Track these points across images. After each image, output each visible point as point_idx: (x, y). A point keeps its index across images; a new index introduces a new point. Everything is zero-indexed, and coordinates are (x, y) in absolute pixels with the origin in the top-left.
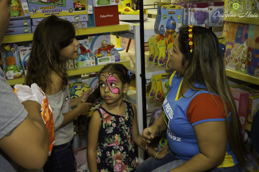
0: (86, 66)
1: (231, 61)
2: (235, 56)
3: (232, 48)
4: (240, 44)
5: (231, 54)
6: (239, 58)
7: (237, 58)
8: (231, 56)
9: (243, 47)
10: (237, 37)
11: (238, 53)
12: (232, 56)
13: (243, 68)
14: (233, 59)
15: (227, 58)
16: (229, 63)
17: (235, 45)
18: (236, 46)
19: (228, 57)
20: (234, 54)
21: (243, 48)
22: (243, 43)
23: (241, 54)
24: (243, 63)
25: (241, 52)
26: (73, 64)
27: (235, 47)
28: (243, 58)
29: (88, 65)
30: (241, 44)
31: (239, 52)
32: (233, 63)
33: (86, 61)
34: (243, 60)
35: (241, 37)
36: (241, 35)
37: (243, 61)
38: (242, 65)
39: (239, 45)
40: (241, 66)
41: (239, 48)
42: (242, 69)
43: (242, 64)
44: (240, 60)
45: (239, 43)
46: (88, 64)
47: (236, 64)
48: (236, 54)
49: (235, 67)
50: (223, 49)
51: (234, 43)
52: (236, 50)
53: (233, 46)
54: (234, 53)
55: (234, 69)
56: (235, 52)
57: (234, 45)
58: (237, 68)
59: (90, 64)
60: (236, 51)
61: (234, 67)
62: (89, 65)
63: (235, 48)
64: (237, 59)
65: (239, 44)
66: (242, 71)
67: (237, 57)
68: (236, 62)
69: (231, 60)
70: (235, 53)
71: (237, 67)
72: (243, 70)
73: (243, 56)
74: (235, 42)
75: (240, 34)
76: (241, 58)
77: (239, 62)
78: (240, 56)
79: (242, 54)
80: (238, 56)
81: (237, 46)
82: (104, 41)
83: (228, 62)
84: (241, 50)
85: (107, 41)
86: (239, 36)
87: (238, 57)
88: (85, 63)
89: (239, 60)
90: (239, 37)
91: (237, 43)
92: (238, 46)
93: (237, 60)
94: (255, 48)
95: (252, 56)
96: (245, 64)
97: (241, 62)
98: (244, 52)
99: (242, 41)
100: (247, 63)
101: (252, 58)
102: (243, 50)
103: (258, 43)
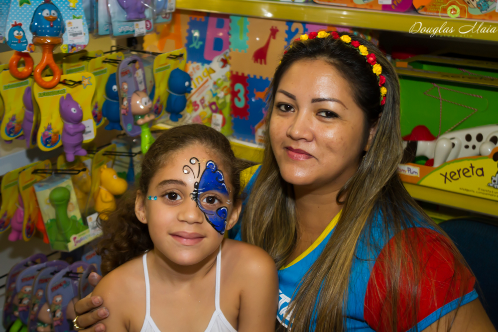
4: (203, 65)
6: (203, 100)
9: (210, 71)
10: (191, 46)
11: (199, 86)
13: (217, 125)
17: (187, 67)
21: (213, 75)
22: (209, 62)
23: (208, 89)
24: (215, 111)
25: (206, 85)
28: (214, 100)
30: (206, 65)
31: (201, 83)
34: (214, 103)
35: (202, 47)
36: (201, 43)
37: (214, 107)
38: (211, 116)
39: (198, 66)
41: (199, 73)
43: (214, 114)
44: (207, 103)
45: (198, 62)
47: (195, 114)
64: (195, 101)
65: (199, 64)
67: (197, 96)
68: (195, 109)
73: (215, 95)
75: (200, 40)
76: (208, 99)
77: (204, 108)
78: (204, 94)
79: (211, 90)
80: (200, 94)
84: (205, 79)
86: (197, 45)
89: (202, 103)
90: (197, 47)
91: (192, 63)
92: (195, 69)
93: (198, 105)
94: (255, 76)
95: (245, 96)
96: (221, 113)
97: (208, 111)
98: (215, 83)
99: (206, 57)
100: (227, 111)
101: (246, 99)
102: (211, 78)
103: (261, 63)
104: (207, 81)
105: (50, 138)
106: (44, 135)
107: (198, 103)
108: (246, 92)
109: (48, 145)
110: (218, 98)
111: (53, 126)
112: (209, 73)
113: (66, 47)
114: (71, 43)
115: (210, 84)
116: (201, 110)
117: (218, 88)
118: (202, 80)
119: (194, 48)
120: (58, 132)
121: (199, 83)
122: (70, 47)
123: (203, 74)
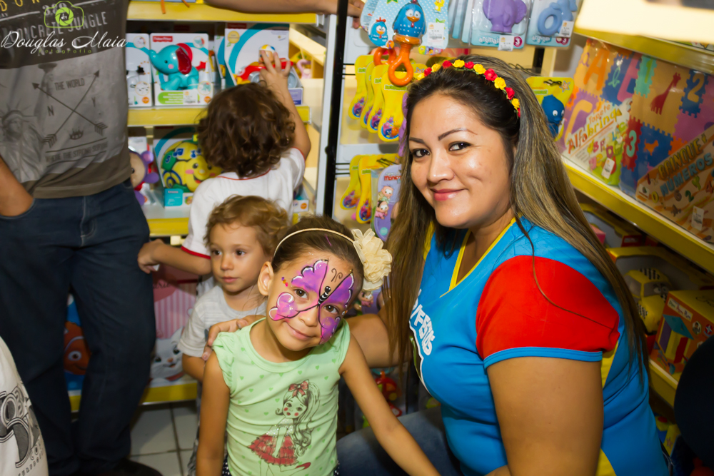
0: (187, 104)
1: (582, 143)
2: (594, 134)
3: (592, 111)
4: (613, 105)
5: (586, 126)
6: (603, 141)
7: (598, 139)
8: (584, 130)
9: (618, 113)
10: (609, 84)
11: (604, 126)
12: (586, 132)
13: (607, 171)
14: (588, 138)
15: (575, 134)
16: (577, 149)
17: (600, 104)
18: (602, 108)
19: (578, 132)
20: (594, 128)
21: (619, 118)
22: (619, 103)
23: (611, 131)
24: (609, 156)
25: (610, 127)
26: (149, 96)
27: (598, 110)
28: (612, 144)
29: (192, 102)
30: (616, 105)
31: (607, 124)
32: (586, 151)
33: (187, 93)
34: (611, 148)
35: (619, 86)
36: (618, 82)
37: (610, 151)
38: (605, 160)
39: (609, 106)
40: (603, 163)
41: (607, 114)
42: (604, 171)
43: (608, 159)
44: (605, 146)
45: (610, 101)
46: (192, 99)
47: (593, 155)
48: (598, 129)
49: (590, 162)
50: (555, 113)
51: (600, 99)
52: (600, 118)
53: (594, 107)
54: (592, 126)
55: (587, 166)
56: (595, 123)
57: (597, 104)
58: (595, 166)
59: (199, 102)
60: (598, 120)
61: (587, 162)
62: (196, 103)
63: (599, 112)
64: (597, 143)
65: (611, 104)
66: (603, 178)
67: (600, 137)
68: (595, 151)
69: (583, 141)
70: (596, 126)
71: (593, 163)
72: (607, 175)
73: (614, 139)
74: (601, 96)
75: (618, 79)
76: (608, 142)
77: (602, 150)
78: (606, 135)
79: (613, 133)
80: (602, 135)
81: (605, 107)
82: (266, 45)
83: (575, 145)
84: (611, 120)
85: (273, 48)
86: (614, 83)
87: (601, 139)
88: (184, 96)
89: (602, 145)
90: (614, 86)
91: (606, 101)
92: (607, 108)
93: (598, 147)
94: (649, 125)
95: (636, 145)
96: (614, 160)
97: (604, 153)
98: (618, 127)
99: (619, 98)
100: (619, 158)
101: (636, 149)
102: (616, 121)
103: (657, 112)
104: (612, 122)
105: (390, 130)
106: (385, 126)
107: (599, 144)
108: (638, 141)
109: (388, 136)
110: (616, 143)
111: (394, 120)
112: (616, 115)
113: (424, 49)
114: (430, 46)
115: (614, 126)
116: (599, 151)
117: (620, 132)
118: (609, 120)
119: (611, 86)
120: (398, 126)
121: (605, 124)
122: (428, 49)
123: (611, 115)
